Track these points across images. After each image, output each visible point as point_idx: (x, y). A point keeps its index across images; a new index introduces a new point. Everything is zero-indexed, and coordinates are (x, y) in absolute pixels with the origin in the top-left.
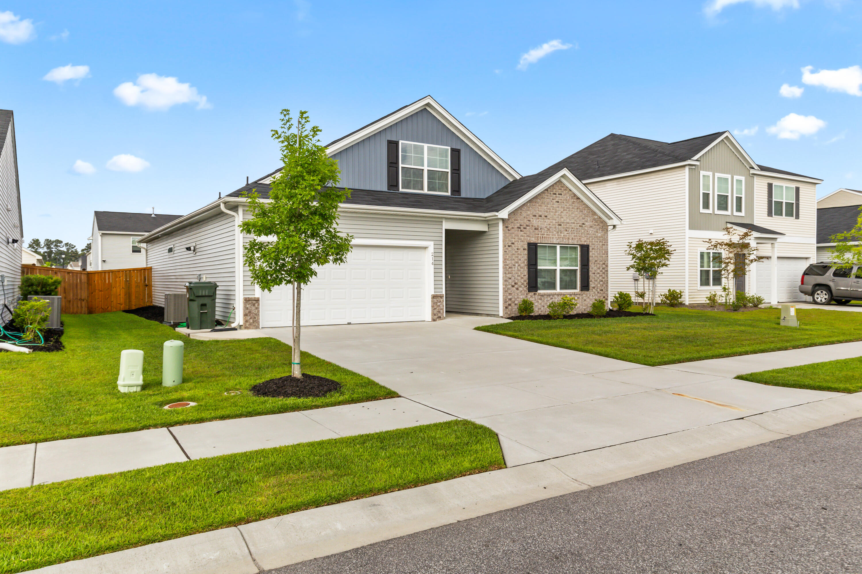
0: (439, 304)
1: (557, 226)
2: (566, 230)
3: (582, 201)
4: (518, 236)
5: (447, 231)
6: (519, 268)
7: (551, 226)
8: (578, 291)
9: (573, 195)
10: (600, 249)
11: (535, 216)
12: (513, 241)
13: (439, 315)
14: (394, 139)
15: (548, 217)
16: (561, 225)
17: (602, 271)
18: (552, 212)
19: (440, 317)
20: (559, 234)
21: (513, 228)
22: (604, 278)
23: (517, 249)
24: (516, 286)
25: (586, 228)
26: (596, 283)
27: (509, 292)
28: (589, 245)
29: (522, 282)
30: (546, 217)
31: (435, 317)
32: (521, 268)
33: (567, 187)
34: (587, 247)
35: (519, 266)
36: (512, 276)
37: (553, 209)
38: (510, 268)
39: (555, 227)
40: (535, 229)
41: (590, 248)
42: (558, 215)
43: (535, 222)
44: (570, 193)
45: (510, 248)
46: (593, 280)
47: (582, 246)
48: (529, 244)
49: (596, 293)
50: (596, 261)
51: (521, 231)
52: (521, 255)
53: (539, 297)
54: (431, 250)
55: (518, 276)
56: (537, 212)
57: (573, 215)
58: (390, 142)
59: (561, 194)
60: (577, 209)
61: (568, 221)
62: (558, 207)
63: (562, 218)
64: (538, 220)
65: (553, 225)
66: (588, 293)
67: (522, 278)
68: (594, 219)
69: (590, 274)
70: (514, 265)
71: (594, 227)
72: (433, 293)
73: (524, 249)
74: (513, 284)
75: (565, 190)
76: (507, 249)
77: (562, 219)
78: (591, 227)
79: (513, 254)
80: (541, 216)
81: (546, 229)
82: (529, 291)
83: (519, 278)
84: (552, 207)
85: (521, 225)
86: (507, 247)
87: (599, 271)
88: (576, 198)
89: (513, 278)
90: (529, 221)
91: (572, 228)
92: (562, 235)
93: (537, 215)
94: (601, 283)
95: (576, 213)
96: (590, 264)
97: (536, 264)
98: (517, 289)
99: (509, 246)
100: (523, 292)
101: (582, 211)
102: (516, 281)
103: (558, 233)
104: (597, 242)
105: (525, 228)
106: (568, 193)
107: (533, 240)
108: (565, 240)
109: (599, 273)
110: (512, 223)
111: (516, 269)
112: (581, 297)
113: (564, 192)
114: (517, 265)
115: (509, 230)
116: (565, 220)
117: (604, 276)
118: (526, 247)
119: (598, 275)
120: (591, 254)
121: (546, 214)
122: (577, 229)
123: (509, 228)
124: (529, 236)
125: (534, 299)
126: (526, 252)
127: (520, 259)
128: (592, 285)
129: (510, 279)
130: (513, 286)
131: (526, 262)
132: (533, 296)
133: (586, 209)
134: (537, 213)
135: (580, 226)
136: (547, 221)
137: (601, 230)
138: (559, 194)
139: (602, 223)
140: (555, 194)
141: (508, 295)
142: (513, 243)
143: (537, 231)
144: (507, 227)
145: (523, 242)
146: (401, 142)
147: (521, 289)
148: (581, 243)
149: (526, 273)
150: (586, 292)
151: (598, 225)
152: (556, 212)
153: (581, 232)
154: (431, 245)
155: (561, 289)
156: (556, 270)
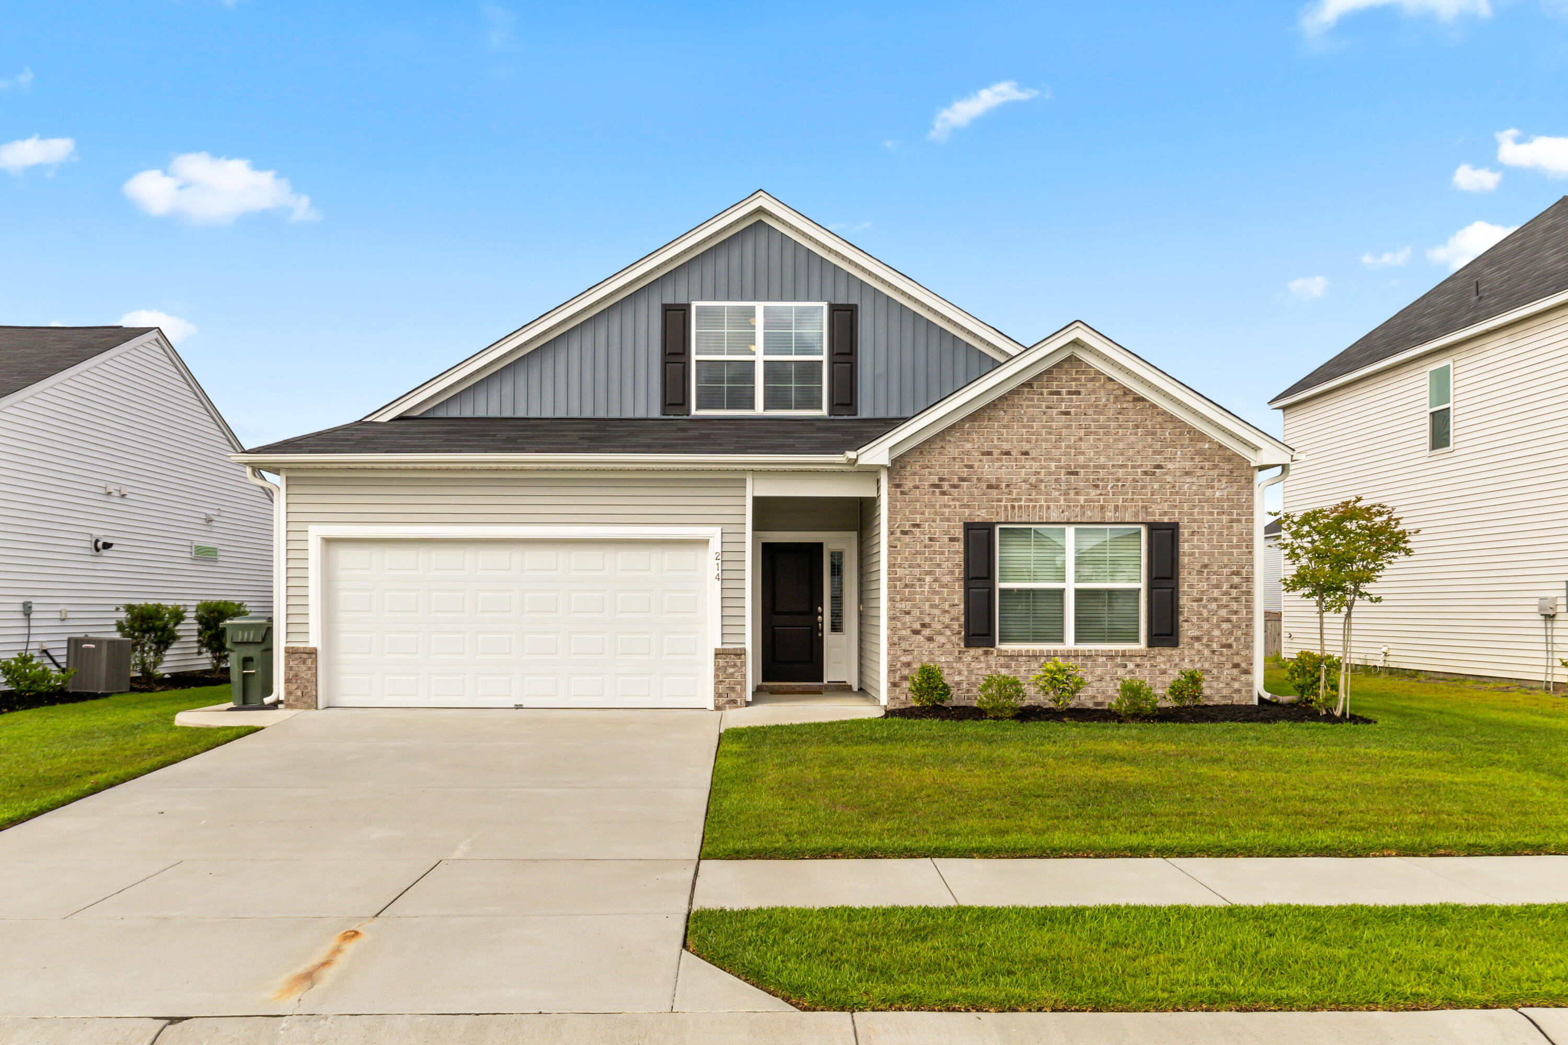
0: (731, 670)
1: (1063, 477)
2: (1097, 486)
3: (1154, 406)
4: (933, 506)
5: (756, 500)
6: (936, 586)
7: (1042, 476)
8: (1142, 645)
9: (1120, 392)
10: (1221, 534)
11: (989, 453)
12: (918, 519)
13: (733, 696)
14: (681, 300)
15: (1033, 454)
16: (1076, 473)
17: (1226, 593)
18: (1046, 441)
19: (734, 702)
20: (1072, 496)
21: (916, 487)
22: (1236, 613)
23: (931, 539)
24: (926, 632)
25: (1169, 478)
26: (1206, 626)
27: (905, 645)
28: (1177, 524)
29: (947, 621)
30: (1026, 453)
31: (722, 701)
32: (942, 586)
33: (1098, 372)
34: (1173, 530)
35: (936, 580)
36: (914, 606)
37: (1050, 433)
38: (906, 586)
39: (1057, 480)
40: (990, 487)
41: (1185, 533)
42: (1068, 447)
43: (988, 470)
44: (1110, 386)
45: (907, 539)
46: (1194, 619)
47: (1153, 527)
48: (969, 527)
49: (1206, 652)
50: (1206, 566)
51: (943, 493)
52: (942, 553)
53: (1002, 660)
54: (715, 545)
55: (932, 606)
56: (996, 442)
57: (1121, 445)
58: (667, 309)
59: (1078, 393)
60: (1137, 427)
61: (1102, 460)
62: (1069, 427)
63: (1083, 453)
64: (997, 464)
65: (1050, 474)
66: (1174, 652)
67: (946, 612)
68: (1201, 452)
69: (1184, 601)
70: (919, 580)
71: (1199, 472)
72: (719, 646)
73: (952, 540)
74: (917, 626)
75: (1092, 380)
76: (898, 539)
77: (1081, 459)
78: (1187, 473)
79: (917, 553)
80: (1008, 453)
81: (1024, 486)
82: (968, 645)
83: (937, 612)
84: (1044, 427)
85: (941, 480)
86: (898, 534)
87: (1216, 593)
88: (1130, 398)
89: (916, 612)
90: (971, 467)
91: (1118, 480)
92: (1082, 499)
93: (996, 452)
94: (1225, 626)
95: (1133, 438)
96: (1183, 574)
97: (989, 576)
98: (930, 639)
99: (904, 533)
100: (949, 646)
101: (1154, 434)
102: (927, 620)
103: (1066, 494)
104: (1211, 514)
105: (954, 486)
106: (1103, 386)
107: (982, 515)
108: (1089, 513)
109: (1216, 600)
110: (915, 474)
111: (927, 589)
112: (1148, 664)
113: (1090, 385)
114: (928, 579)
115: (902, 493)
116: (1090, 460)
117: (1235, 606)
118: (959, 533)
119: (1214, 606)
120: (1185, 547)
121: (1026, 447)
122: (1135, 480)
123: (906, 488)
124: (968, 506)
125: (983, 665)
126: (960, 546)
127: (939, 565)
128: (1187, 630)
129: (908, 613)
130: (916, 632)
131: (959, 572)
132: (982, 658)
133: (1170, 425)
134: (995, 447)
135: (1145, 473)
136: (1027, 464)
137: (1224, 480)
138: (1070, 393)
139: (1229, 460)
140: (1058, 393)
141: (899, 653)
142: (915, 526)
143: (995, 491)
144: (898, 486)
145: (948, 520)
146: (694, 305)
147: (940, 639)
148: (1150, 519)
149: (958, 597)
150: (1167, 651)
151: (1215, 467)
152: (1059, 440)
153: (1149, 490)
154: (714, 534)
155: (1078, 640)
156: (1061, 592)
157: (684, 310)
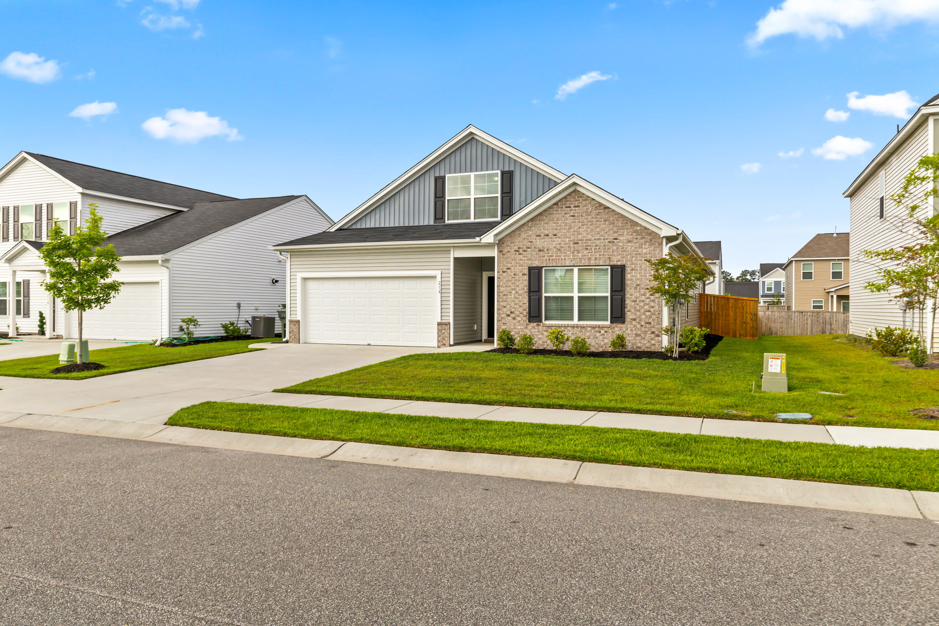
0: (443, 331)
1: (572, 245)
2: (587, 249)
3: (614, 211)
4: (515, 260)
5: (455, 259)
6: (517, 295)
7: (562, 245)
8: (608, 323)
9: (597, 205)
10: (646, 270)
11: (539, 236)
12: (509, 265)
13: (444, 342)
14: (442, 174)
15: (559, 235)
16: (578, 243)
17: (648, 298)
18: (564, 229)
19: (445, 344)
20: (576, 254)
21: (509, 252)
22: (653, 307)
23: (514, 275)
24: (513, 315)
25: (620, 244)
26: (638, 313)
27: (503, 321)
28: (624, 266)
29: (521, 311)
30: (555, 235)
31: (440, 344)
32: (519, 295)
33: (588, 197)
34: (622, 268)
35: (516, 293)
36: (507, 304)
37: (566, 226)
38: (504, 295)
39: (569, 247)
40: (540, 251)
41: (628, 270)
42: (574, 231)
43: (539, 243)
44: (593, 202)
45: (505, 274)
46: (633, 310)
47: (613, 267)
48: (530, 269)
49: (639, 326)
50: (638, 285)
51: (520, 254)
52: (519, 280)
53: (545, 328)
54: (439, 278)
55: (515, 304)
56: (542, 231)
57: (598, 230)
58: (436, 179)
59: (579, 206)
60: (606, 221)
61: (590, 237)
62: (574, 222)
63: (581, 234)
64: (543, 241)
65: (566, 244)
66: (623, 326)
67: (521, 306)
68: (636, 231)
69: (628, 302)
70: (510, 292)
71: (635, 241)
72: (440, 321)
73: (523, 275)
74: (509, 313)
75: (585, 200)
76: (501, 275)
77: (580, 236)
78: (629, 242)
79: (509, 281)
80: (547, 235)
81: (555, 250)
82: (529, 322)
83: (517, 306)
84: (563, 223)
85: (519, 248)
86: (501, 273)
87: (643, 298)
88: (602, 207)
89: (508, 307)
90: (531, 242)
91: (597, 246)
92: (580, 255)
93: (542, 235)
94: (648, 313)
95: (604, 226)
96: (628, 289)
97: (539, 290)
98: (514, 319)
99: (504, 272)
100: (522, 322)
101: (614, 223)
102: (513, 310)
103: (573, 253)
104: (641, 260)
105: (524, 251)
106: (590, 203)
107: (536, 263)
108: (583, 261)
109: (643, 301)
110: (508, 246)
111: (513, 296)
112: (611, 331)
113: (584, 202)
114: (513, 292)
115: (503, 254)
116: (584, 237)
117: (652, 304)
118: (526, 271)
119: (642, 304)
120: (628, 276)
121: (555, 232)
122: (605, 246)
123: (504, 253)
124: (530, 260)
125: (537, 330)
126: (526, 277)
127: (518, 286)
128: (629, 316)
129: (505, 307)
130: (508, 315)
131: (526, 289)
132: (536, 327)
133: (621, 219)
134: (542, 233)
135: (610, 242)
136: (556, 240)
137: (648, 244)
138: (575, 207)
139: (650, 234)
140: (570, 207)
141: (501, 324)
142: (508, 269)
143: (542, 252)
144: (501, 251)
145: (522, 266)
146: (447, 176)
147: (519, 319)
148: (612, 263)
149: (526, 300)
150: (620, 325)
151: (643, 238)
152: (570, 228)
153: (611, 250)
154: (438, 273)
155: (580, 319)
156: (572, 298)
157: (443, 178)
